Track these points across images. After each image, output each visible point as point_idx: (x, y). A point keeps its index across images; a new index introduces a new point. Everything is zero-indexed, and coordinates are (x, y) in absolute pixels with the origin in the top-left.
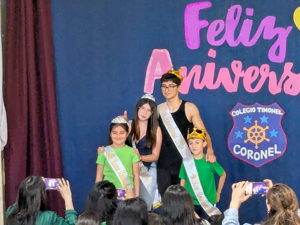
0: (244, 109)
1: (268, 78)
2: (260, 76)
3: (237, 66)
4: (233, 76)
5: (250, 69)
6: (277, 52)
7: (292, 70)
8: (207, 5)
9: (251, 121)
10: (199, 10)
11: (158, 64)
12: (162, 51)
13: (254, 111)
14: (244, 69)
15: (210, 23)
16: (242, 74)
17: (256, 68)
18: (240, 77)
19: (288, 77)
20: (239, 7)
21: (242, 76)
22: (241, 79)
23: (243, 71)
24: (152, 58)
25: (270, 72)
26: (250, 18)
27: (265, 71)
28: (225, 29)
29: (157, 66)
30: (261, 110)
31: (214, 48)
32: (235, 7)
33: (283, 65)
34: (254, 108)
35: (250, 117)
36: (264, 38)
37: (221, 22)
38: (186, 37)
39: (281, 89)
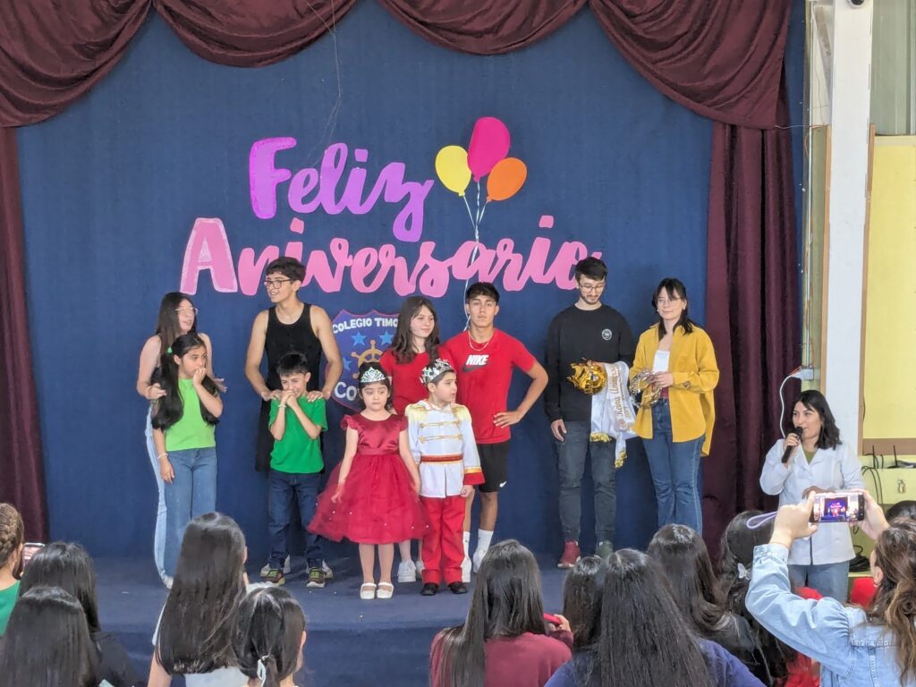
0: (352, 321)
1: (393, 269)
2: (379, 265)
3: (340, 247)
4: (333, 264)
5: (363, 253)
6: (408, 225)
7: (434, 255)
8: (287, 143)
9: (364, 341)
10: (274, 152)
11: (205, 243)
12: (211, 221)
13: (369, 325)
14: (352, 252)
15: (293, 173)
16: (348, 262)
17: (372, 251)
18: (346, 267)
19: (426, 267)
20: (343, 147)
21: (348, 265)
22: (347, 270)
23: (351, 256)
24: (194, 233)
25: (396, 257)
26: (361, 165)
27: (386, 256)
28: (319, 183)
29: (203, 247)
30: (381, 322)
31: (301, 216)
32: (336, 146)
33: (417, 246)
34: (369, 319)
35: (362, 334)
36: (387, 200)
37: (312, 172)
38: (253, 199)
39: (415, 287)
